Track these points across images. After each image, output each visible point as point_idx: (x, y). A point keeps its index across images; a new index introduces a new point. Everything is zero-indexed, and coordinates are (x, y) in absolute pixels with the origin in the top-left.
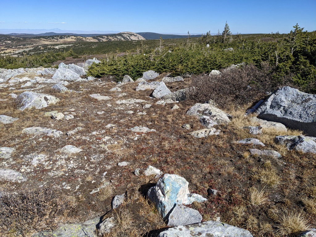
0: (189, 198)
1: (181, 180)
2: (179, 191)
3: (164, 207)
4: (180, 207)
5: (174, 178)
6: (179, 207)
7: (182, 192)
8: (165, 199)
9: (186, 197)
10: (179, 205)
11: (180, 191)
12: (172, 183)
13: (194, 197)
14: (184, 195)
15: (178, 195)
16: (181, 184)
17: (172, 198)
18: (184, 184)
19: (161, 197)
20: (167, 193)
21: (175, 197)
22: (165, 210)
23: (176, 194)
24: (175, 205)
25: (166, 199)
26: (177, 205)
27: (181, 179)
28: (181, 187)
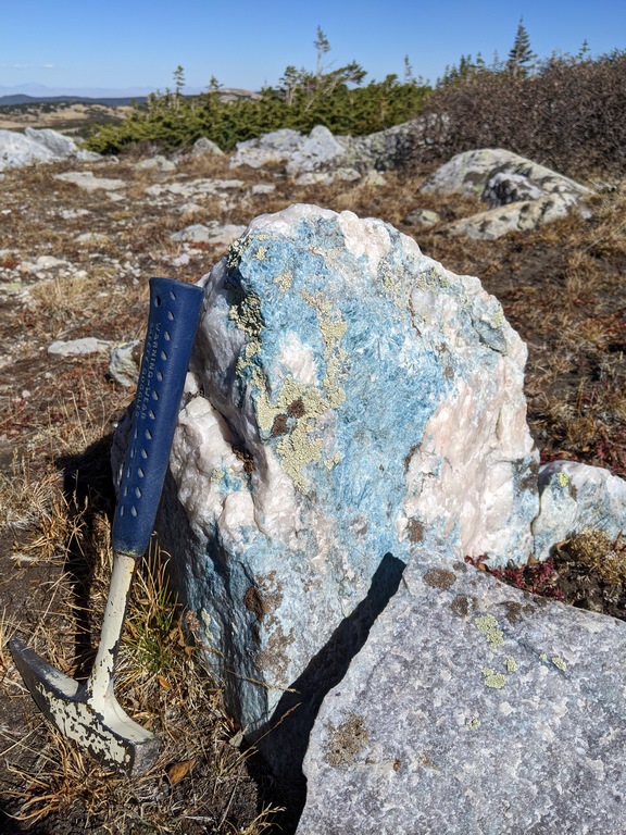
0: (530, 500)
1: (450, 305)
2: (434, 421)
3: (256, 603)
4: (461, 605)
5: (375, 256)
6: (445, 598)
7: (462, 436)
8: (258, 503)
9: (500, 490)
10: (439, 579)
11: (444, 415)
12: (350, 314)
13: (573, 492)
14: (482, 469)
15: (420, 465)
16: (458, 350)
17: (344, 498)
18: (483, 350)
19: (216, 488)
20: (280, 428)
21: (383, 488)
22: (264, 636)
23: (403, 449)
24: (389, 576)
25: (280, 497)
26: (413, 582)
27: (455, 292)
28: (449, 372)
